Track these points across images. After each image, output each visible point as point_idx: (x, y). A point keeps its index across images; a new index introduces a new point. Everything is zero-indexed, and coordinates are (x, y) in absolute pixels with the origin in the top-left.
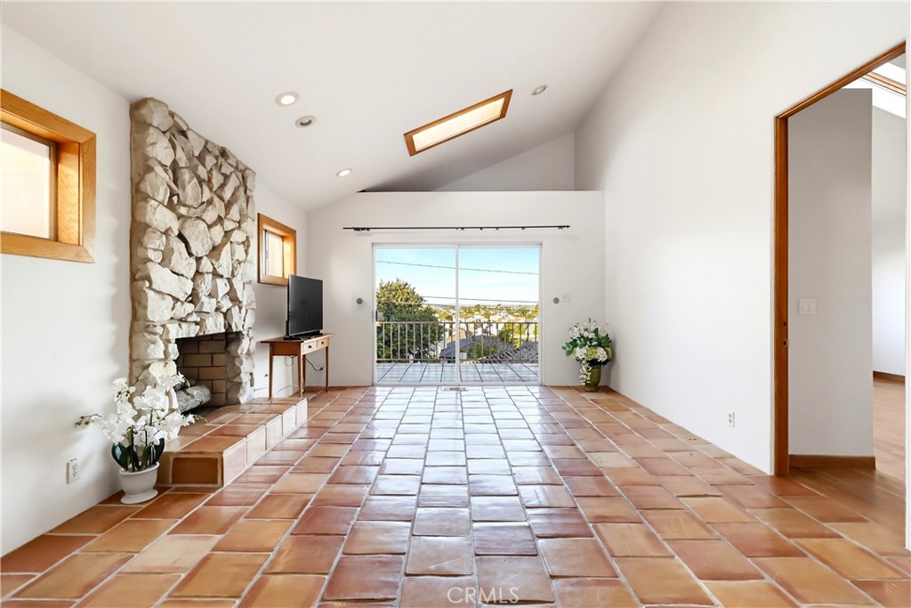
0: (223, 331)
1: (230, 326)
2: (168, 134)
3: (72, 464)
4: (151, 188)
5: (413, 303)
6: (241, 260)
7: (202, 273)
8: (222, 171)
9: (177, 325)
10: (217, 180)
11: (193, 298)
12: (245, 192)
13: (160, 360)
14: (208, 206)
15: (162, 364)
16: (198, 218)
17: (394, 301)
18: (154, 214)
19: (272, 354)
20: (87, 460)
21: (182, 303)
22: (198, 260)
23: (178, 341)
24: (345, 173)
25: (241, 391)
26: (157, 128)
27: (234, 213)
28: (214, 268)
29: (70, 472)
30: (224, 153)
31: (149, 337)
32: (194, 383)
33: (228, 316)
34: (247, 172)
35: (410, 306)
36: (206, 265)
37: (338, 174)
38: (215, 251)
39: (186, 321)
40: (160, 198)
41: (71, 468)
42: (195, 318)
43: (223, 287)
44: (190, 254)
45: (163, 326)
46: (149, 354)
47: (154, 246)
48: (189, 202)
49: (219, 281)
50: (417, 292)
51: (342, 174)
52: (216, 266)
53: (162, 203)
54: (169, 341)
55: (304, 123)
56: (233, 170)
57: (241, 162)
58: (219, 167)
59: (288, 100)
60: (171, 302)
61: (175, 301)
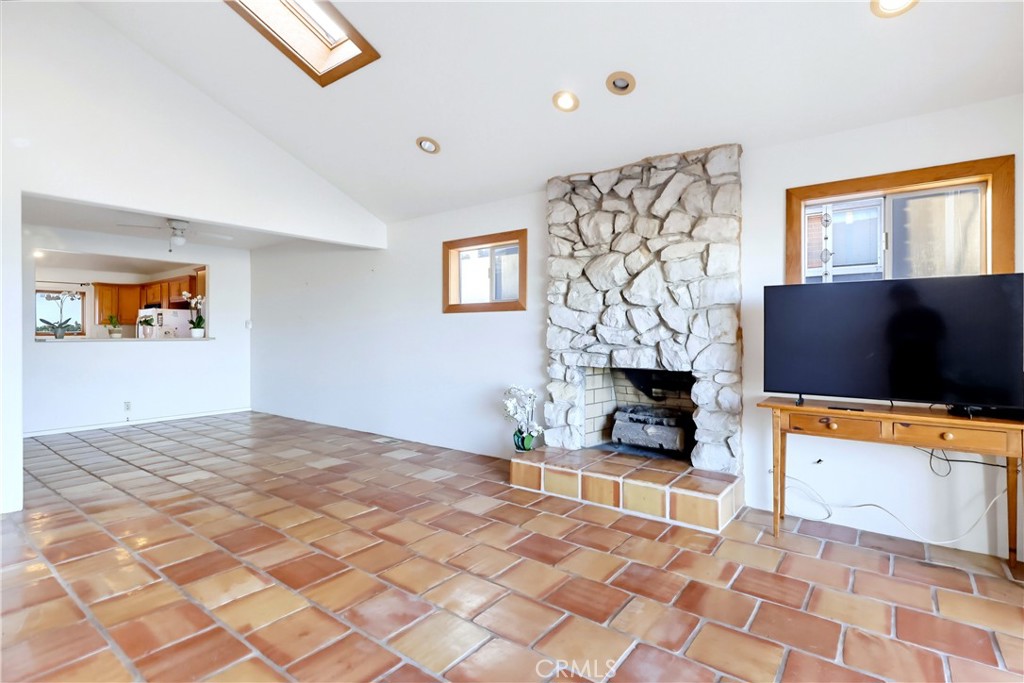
0: (653, 367)
1: (661, 363)
2: (567, 198)
6: (690, 278)
7: (611, 306)
8: (652, 184)
9: (578, 355)
11: (595, 330)
12: (709, 184)
13: (562, 381)
14: (626, 234)
15: (564, 385)
16: (611, 251)
21: (583, 335)
22: (605, 293)
27: (674, 223)
28: (624, 299)
30: (648, 166)
33: (660, 351)
34: (710, 154)
36: (614, 297)
39: (587, 352)
40: (557, 252)
42: (601, 349)
43: (644, 320)
44: (596, 290)
45: (561, 355)
48: (591, 242)
49: (639, 312)
52: (626, 297)
53: (560, 256)
54: (568, 367)
55: (621, 85)
56: (673, 171)
57: (689, 153)
58: (644, 185)
59: (566, 101)
60: (569, 334)
61: (574, 334)
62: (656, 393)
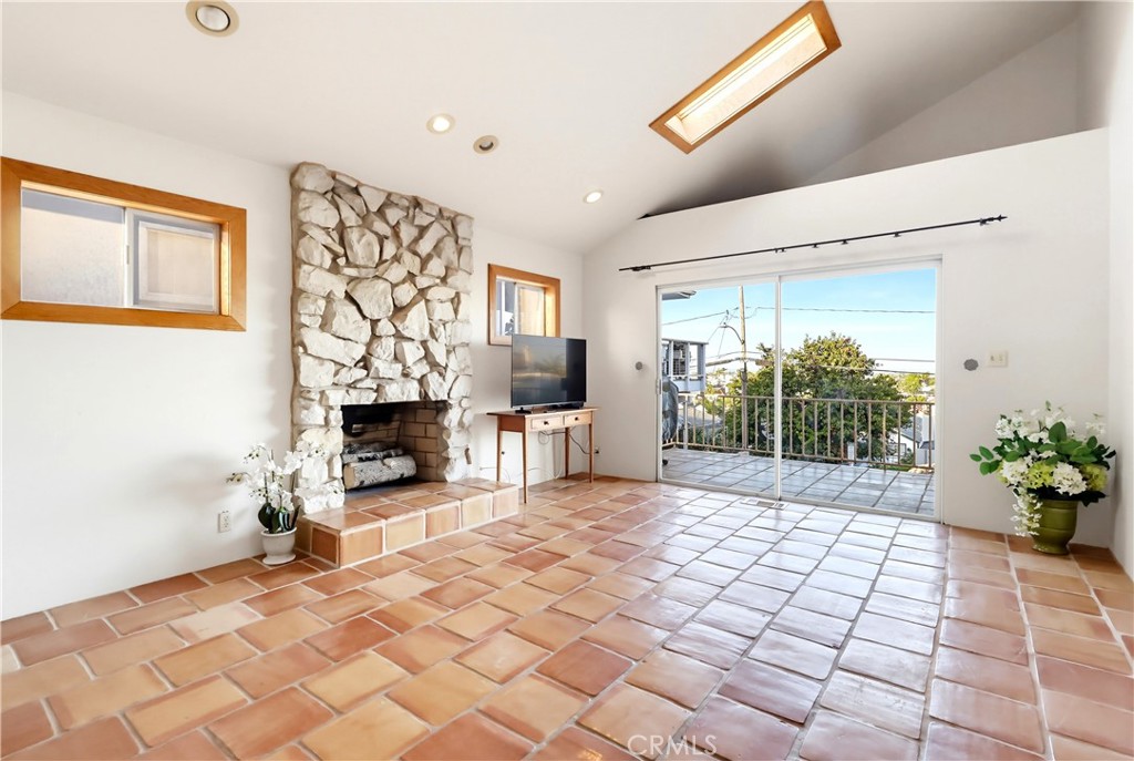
0: (417, 399)
1: (426, 394)
2: (329, 196)
3: (223, 516)
4: (306, 253)
5: (855, 368)
6: (446, 319)
7: (380, 337)
8: (416, 222)
9: (344, 392)
10: (407, 233)
11: (365, 362)
12: (457, 242)
13: (321, 426)
14: (392, 263)
15: (323, 431)
16: (377, 277)
17: (825, 365)
18: (308, 279)
19: (501, 428)
20: (240, 514)
21: (351, 368)
22: (374, 323)
23: (343, 408)
24: (594, 197)
25: (448, 468)
26: (313, 192)
27: (436, 267)
28: (397, 331)
29: (222, 524)
30: (417, 203)
31: (303, 402)
32: (400, 453)
33: (425, 383)
34: (459, 218)
35: (852, 372)
36: (385, 328)
37: (585, 200)
38: (399, 310)
39: (355, 388)
40: (316, 261)
41: (222, 519)
42: (369, 383)
43: (412, 352)
44: (364, 317)
45: (322, 393)
46: (303, 420)
47: (310, 312)
48: (360, 262)
49: (406, 345)
50: (864, 351)
51: (590, 199)
52: (400, 329)
53: (321, 267)
54: (331, 408)
55: (486, 147)
56: (433, 219)
57: (447, 209)
58: (410, 220)
59: (441, 124)
60: (333, 368)
61: (339, 367)
62: (356, 429)
